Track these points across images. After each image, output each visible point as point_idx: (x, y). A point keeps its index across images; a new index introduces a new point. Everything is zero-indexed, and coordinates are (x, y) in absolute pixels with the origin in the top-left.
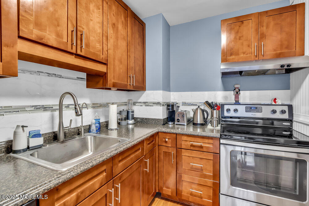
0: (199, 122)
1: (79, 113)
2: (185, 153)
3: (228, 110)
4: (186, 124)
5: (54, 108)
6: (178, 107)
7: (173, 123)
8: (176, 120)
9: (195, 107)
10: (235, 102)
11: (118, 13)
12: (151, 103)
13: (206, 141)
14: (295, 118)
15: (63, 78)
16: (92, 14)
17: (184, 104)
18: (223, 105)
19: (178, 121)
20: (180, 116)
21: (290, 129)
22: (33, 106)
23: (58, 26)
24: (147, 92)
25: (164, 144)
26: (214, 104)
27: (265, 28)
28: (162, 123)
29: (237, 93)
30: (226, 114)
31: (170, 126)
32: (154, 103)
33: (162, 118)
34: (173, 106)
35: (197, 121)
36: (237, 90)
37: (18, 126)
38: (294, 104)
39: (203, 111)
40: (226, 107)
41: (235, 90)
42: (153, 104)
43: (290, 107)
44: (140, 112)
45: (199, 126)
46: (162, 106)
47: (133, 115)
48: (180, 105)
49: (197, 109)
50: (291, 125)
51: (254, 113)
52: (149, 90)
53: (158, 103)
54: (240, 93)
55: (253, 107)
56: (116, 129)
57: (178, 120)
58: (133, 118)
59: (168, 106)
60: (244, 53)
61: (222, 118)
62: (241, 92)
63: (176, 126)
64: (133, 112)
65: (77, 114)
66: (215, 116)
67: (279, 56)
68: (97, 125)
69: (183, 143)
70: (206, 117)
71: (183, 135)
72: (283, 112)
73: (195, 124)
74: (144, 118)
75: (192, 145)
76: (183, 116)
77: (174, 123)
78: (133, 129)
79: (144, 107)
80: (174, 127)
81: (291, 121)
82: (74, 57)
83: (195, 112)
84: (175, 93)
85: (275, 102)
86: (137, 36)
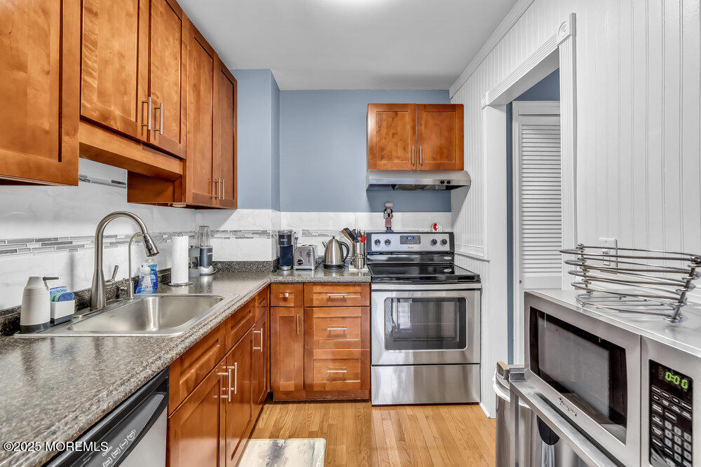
0: (334, 263)
1: (153, 251)
2: (317, 314)
3: (377, 242)
4: (313, 268)
5: (74, 244)
6: (296, 239)
7: (289, 267)
8: (296, 263)
9: (327, 239)
10: (385, 229)
11: (200, 64)
12: (248, 232)
13: (352, 289)
14: (457, 250)
15: (89, 181)
16: (167, 70)
17: (306, 233)
18: (369, 235)
19: (300, 264)
20: (304, 254)
21: (451, 265)
22: (38, 241)
23: (125, 94)
24: (239, 212)
25: (282, 304)
26: (356, 232)
27: (423, 127)
28: (272, 268)
29: (389, 215)
30: (374, 248)
31: (285, 273)
32: (255, 233)
33: (271, 260)
34: (289, 237)
35: (332, 262)
36: (389, 211)
37: (32, 280)
38: (456, 231)
39: (340, 244)
40: (374, 237)
41: (385, 210)
42: (253, 233)
43: (451, 235)
44: (224, 250)
45: (334, 270)
46: (271, 237)
47: (210, 257)
48: (299, 235)
49: (331, 242)
50: (453, 260)
51: (410, 245)
52: (243, 207)
53: (264, 233)
54: (392, 216)
55: (410, 236)
56: (186, 285)
57: (300, 262)
58: (210, 263)
59: (281, 236)
60: (399, 158)
61: (369, 254)
62: (394, 213)
63: (296, 273)
64: (210, 250)
65: (150, 253)
66: (358, 252)
67: (438, 168)
68: (154, 277)
69: (315, 297)
70: (345, 255)
71: (315, 284)
72: (444, 242)
73: (327, 267)
74: (233, 262)
75: (330, 299)
76: (309, 254)
77: (292, 267)
78: (210, 285)
79: (233, 239)
80: (292, 272)
81: (451, 253)
82: (141, 147)
83: (328, 247)
84: (289, 214)
85: (436, 229)
86: (225, 105)
